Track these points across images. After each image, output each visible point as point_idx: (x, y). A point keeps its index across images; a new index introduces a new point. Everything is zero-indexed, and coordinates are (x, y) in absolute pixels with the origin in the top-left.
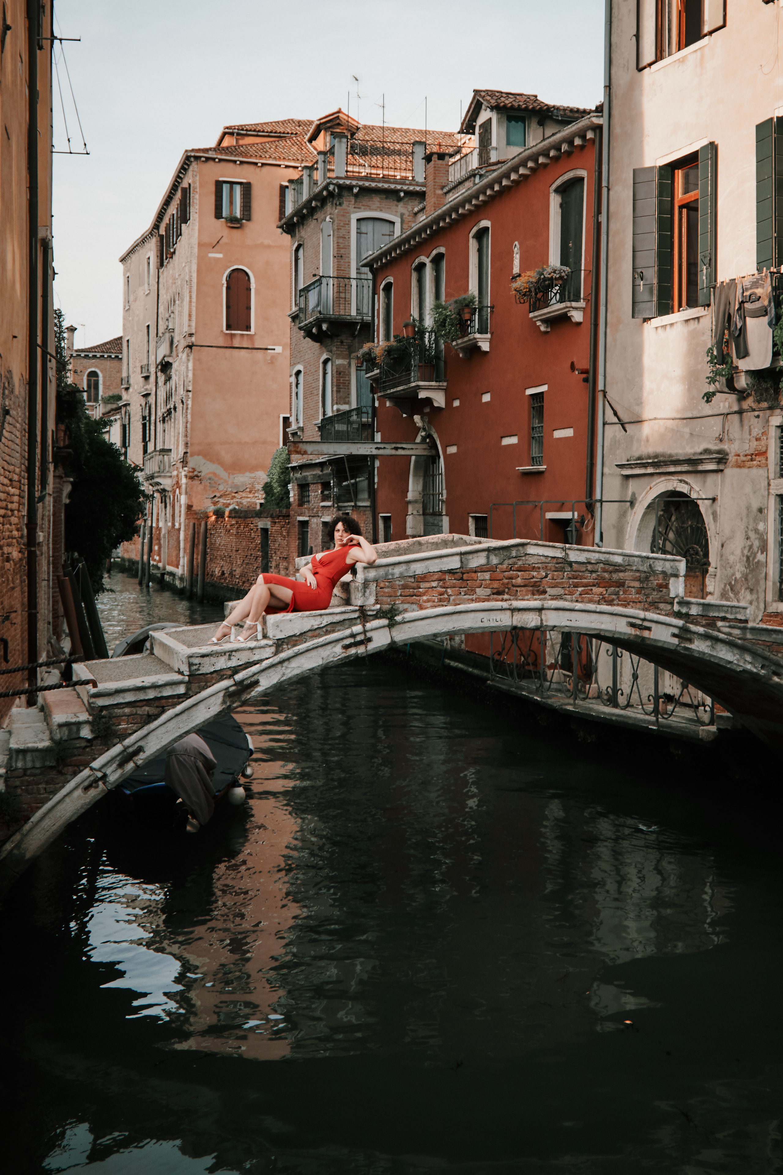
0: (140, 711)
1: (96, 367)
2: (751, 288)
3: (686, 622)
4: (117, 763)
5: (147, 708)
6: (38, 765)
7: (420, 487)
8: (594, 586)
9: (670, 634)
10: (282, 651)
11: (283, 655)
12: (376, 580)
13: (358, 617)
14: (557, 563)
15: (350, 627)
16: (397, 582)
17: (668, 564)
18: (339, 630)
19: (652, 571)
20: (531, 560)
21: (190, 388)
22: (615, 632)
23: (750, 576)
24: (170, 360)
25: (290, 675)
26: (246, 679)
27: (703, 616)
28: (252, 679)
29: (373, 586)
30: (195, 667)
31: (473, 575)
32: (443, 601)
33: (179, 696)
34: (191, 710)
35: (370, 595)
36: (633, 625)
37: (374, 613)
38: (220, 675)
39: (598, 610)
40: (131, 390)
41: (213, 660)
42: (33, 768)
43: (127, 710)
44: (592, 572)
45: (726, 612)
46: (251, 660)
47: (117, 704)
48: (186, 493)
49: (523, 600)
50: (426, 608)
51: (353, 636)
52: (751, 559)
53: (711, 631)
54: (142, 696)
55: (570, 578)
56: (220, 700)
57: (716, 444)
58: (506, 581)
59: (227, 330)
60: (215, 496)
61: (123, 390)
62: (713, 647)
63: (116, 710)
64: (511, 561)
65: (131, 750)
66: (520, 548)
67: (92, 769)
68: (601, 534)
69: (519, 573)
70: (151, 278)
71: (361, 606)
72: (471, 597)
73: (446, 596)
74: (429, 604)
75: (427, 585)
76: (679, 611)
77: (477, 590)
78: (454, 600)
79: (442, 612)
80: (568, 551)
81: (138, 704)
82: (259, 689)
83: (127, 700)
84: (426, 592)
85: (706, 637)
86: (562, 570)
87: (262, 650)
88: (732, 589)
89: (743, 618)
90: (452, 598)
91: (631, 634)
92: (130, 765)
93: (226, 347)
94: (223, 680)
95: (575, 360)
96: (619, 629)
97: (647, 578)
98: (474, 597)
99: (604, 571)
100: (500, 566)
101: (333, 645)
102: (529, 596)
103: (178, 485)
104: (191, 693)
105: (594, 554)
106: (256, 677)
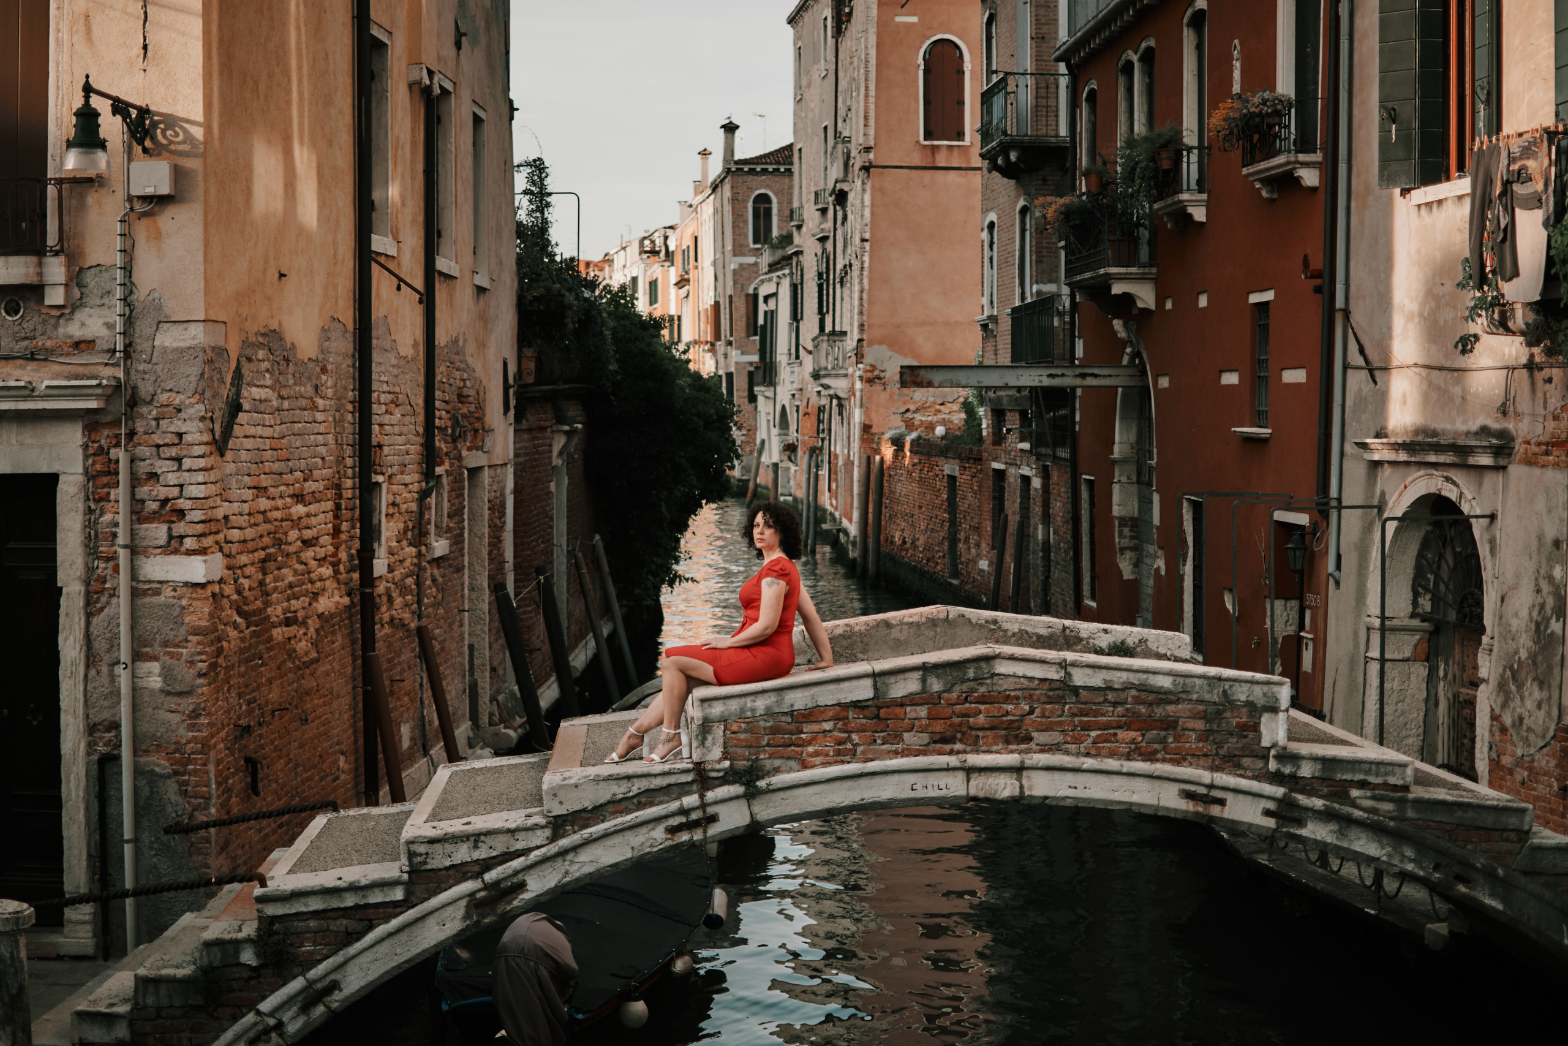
0: (334, 926)
1: (767, 187)
2: (1521, 158)
3: (1291, 790)
4: (299, 1005)
5: (344, 922)
6: (177, 1003)
7: (1133, 437)
8: (1120, 727)
9: (1260, 810)
10: (563, 836)
11: (564, 842)
12: (724, 720)
13: (693, 782)
14: (1051, 690)
15: (679, 797)
16: (762, 723)
17: (1258, 690)
18: (661, 803)
19: (1228, 701)
20: (1004, 685)
21: (867, 236)
22: (1157, 808)
23: (1540, 658)
24: (845, 187)
25: (577, 875)
26: (504, 879)
27: (1324, 779)
28: (515, 880)
29: (719, 731)
30: (419, 859)
31: (898, 710)
32: (843, 754)
33: (395, 904)
34: (414, 928)
35: (714, 744)
36: (1189, 796)
37: (721, 774)
38: (460, 872)
39: (1125, 770)
40: (804, 229)
41: (449, 848)
42: (171, 1006)
43: (312, 924)
44: (1115, 704)
45: (1368, 772)
46: (512, 849)
47: (297, 914)
48: (862, 406)
49: (990, 752)
50: (813, 766)
51: (683, 812)
52: (1542, 628)
53: (1337, 806)
54: (335, 903)
55: (1074, 715)
56: (461, 912)
57: (1497, 420)
58: (957, 720)
59: (925, 139)
60: (908, 410)
61: (794, 229)
62: (1341, 833)
63: (295, 923)
64: (965, 687)
65: (319, 986)
66: (983, 665)
67: (259, 1013)
68: (1339, 557)
69: (982, 707)
70: (828, 50)
71: (698, 764)
72: (894, 747)
73: (849, 746)
74: (818, 760)
75: (815, 727)
76: (1279, 770)
77: (905, 734)
78: (863, 752)
79: (840, 774)
80: (1069, 669)
81: (330, 914)
82: (526, 896)
83: (311, 909)
84: (813, 739)
85: (1327, 816)
86: (1060, 700)
87: (530, 833)
88: (1513, 677)
89: (1400, 782)
90: (860, 749)
91: (1187, 812)
92: (320, 1010)
93: (925, 168)
94: (466, 880)
95: (1309, 251)
96: (1164, 803)
97: (1219, 714)
98: (900, 747)
99: (1138, 701)
100: (946, 695)
101: (650, 826)
102: (1000, 746)
103: (852, 391)
104: (414, 900)
105: (1118, 674)
106: (520, 877)
